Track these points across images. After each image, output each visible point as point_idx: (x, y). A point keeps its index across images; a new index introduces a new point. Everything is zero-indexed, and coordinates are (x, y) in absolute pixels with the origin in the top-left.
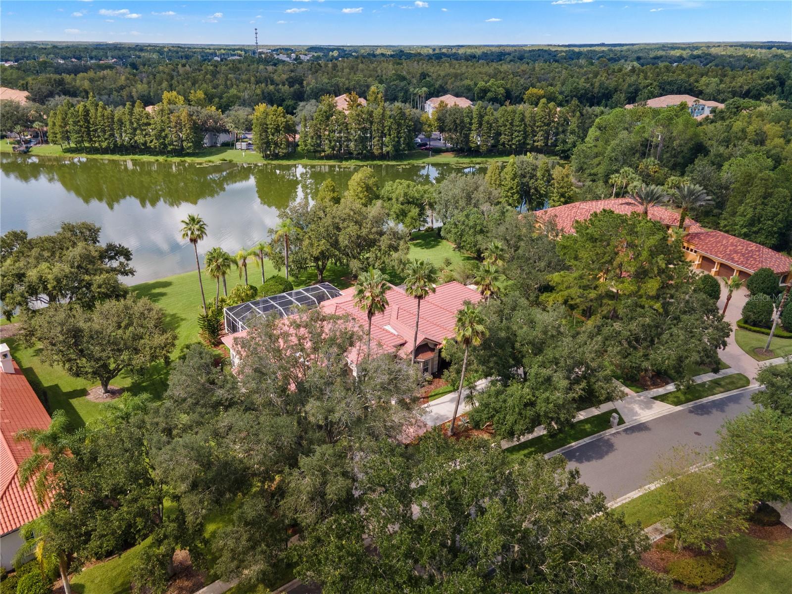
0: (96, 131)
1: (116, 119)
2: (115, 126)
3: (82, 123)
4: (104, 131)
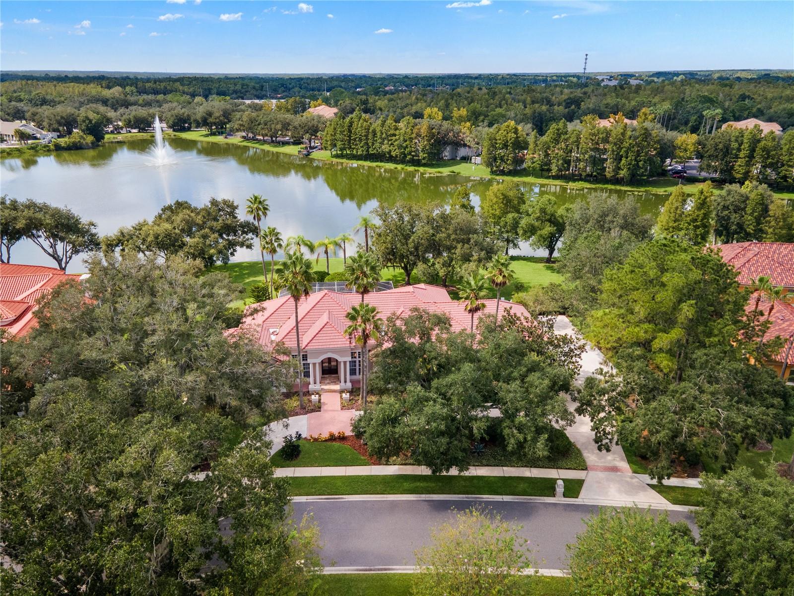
0: (355, 140)
1: (370, 131)
2: (370, 136)
3: (345, 133)
4: (360, 140)
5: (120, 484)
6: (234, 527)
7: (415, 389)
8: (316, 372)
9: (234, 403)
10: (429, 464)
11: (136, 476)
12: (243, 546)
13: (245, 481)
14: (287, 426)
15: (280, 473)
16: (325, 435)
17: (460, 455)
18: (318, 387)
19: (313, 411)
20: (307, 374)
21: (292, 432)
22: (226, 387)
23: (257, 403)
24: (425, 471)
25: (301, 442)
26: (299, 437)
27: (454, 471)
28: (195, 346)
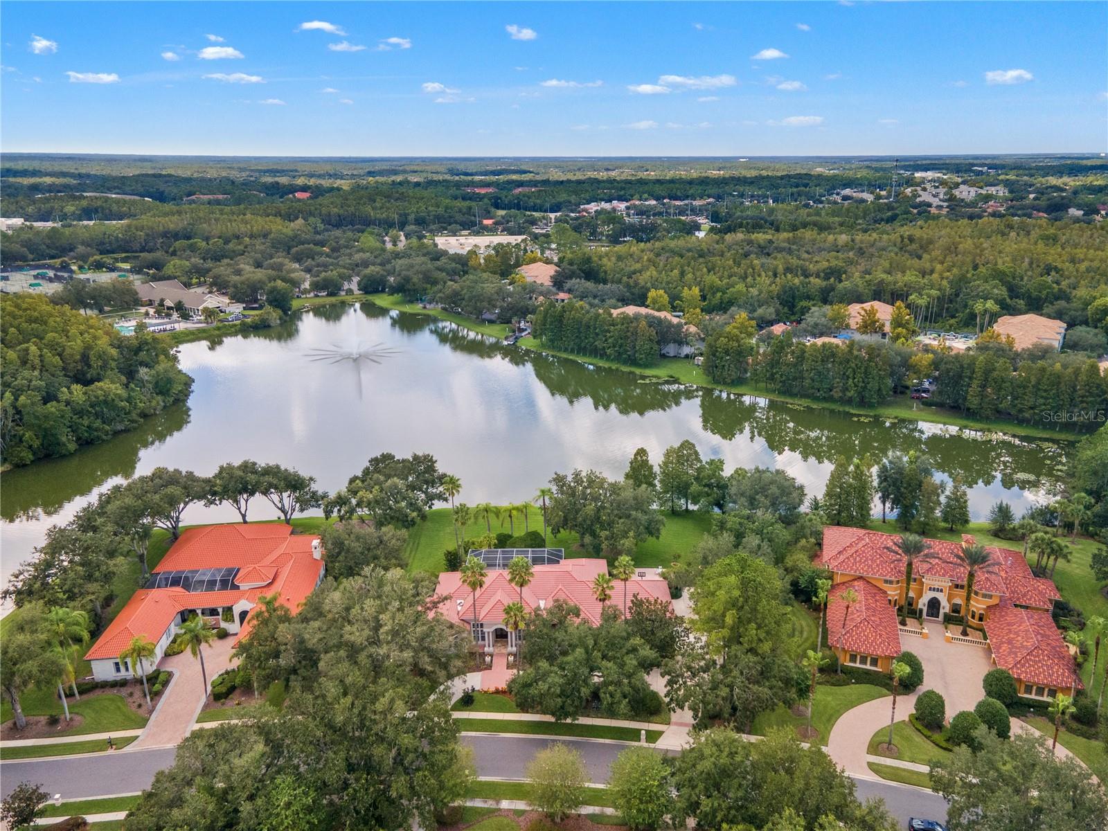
5: (377, 717)
6: (430, 744)
7: (544, 664)
8: (490, 638)
9: (429, 668)
10: (553, 714)
11: (384, 713)
12: (434, 752)
13: (436, 719)
14: (465, 682)
15: (456, 715)
16: (492, 689)
17: (571, 709)
18: (491, 649)
19: (486, 669)
20: (483, 639)
21: (469, 686)
22: (426, 657)
23: (445, 666)
24: (549, 718)
25: (474, 694)
26: (473, 690)
27: (569, 721)
28: (408, 633)
